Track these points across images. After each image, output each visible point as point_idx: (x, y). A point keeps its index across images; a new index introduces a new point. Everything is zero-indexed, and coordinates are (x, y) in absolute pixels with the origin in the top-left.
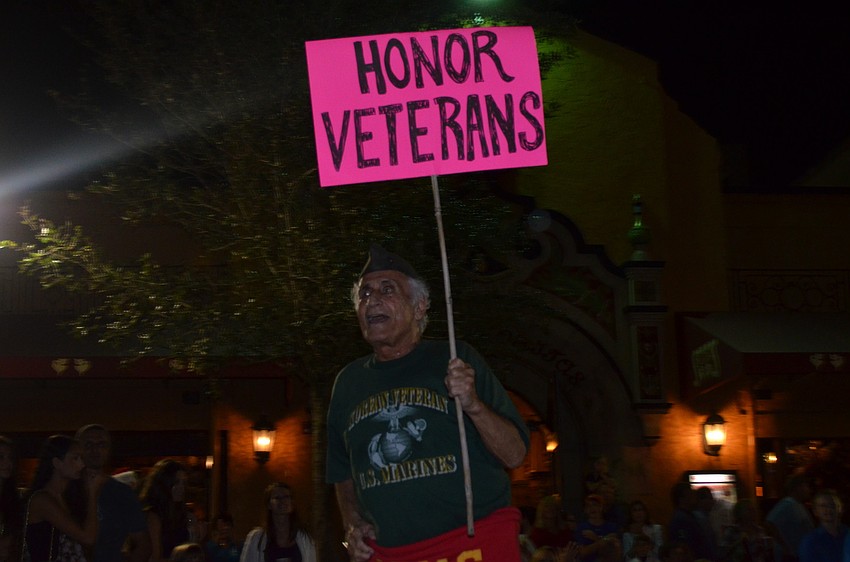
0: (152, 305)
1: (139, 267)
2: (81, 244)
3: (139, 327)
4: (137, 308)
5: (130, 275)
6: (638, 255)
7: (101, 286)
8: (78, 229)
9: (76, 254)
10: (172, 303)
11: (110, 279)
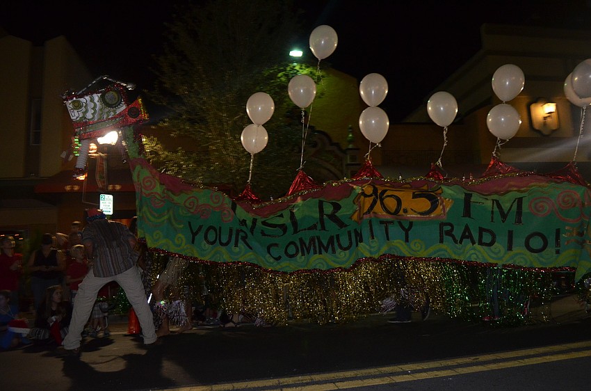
0: (182, 165)
1: (177, 152)
2: (157, 144)
3: (178, 173)
4: (177, 166)
5: (174, 155)
6: (350, 146)
7: (164, 159)
8: (155, 139)
9: (155, 148)
10: (189, 164)
11: (167, 156)
